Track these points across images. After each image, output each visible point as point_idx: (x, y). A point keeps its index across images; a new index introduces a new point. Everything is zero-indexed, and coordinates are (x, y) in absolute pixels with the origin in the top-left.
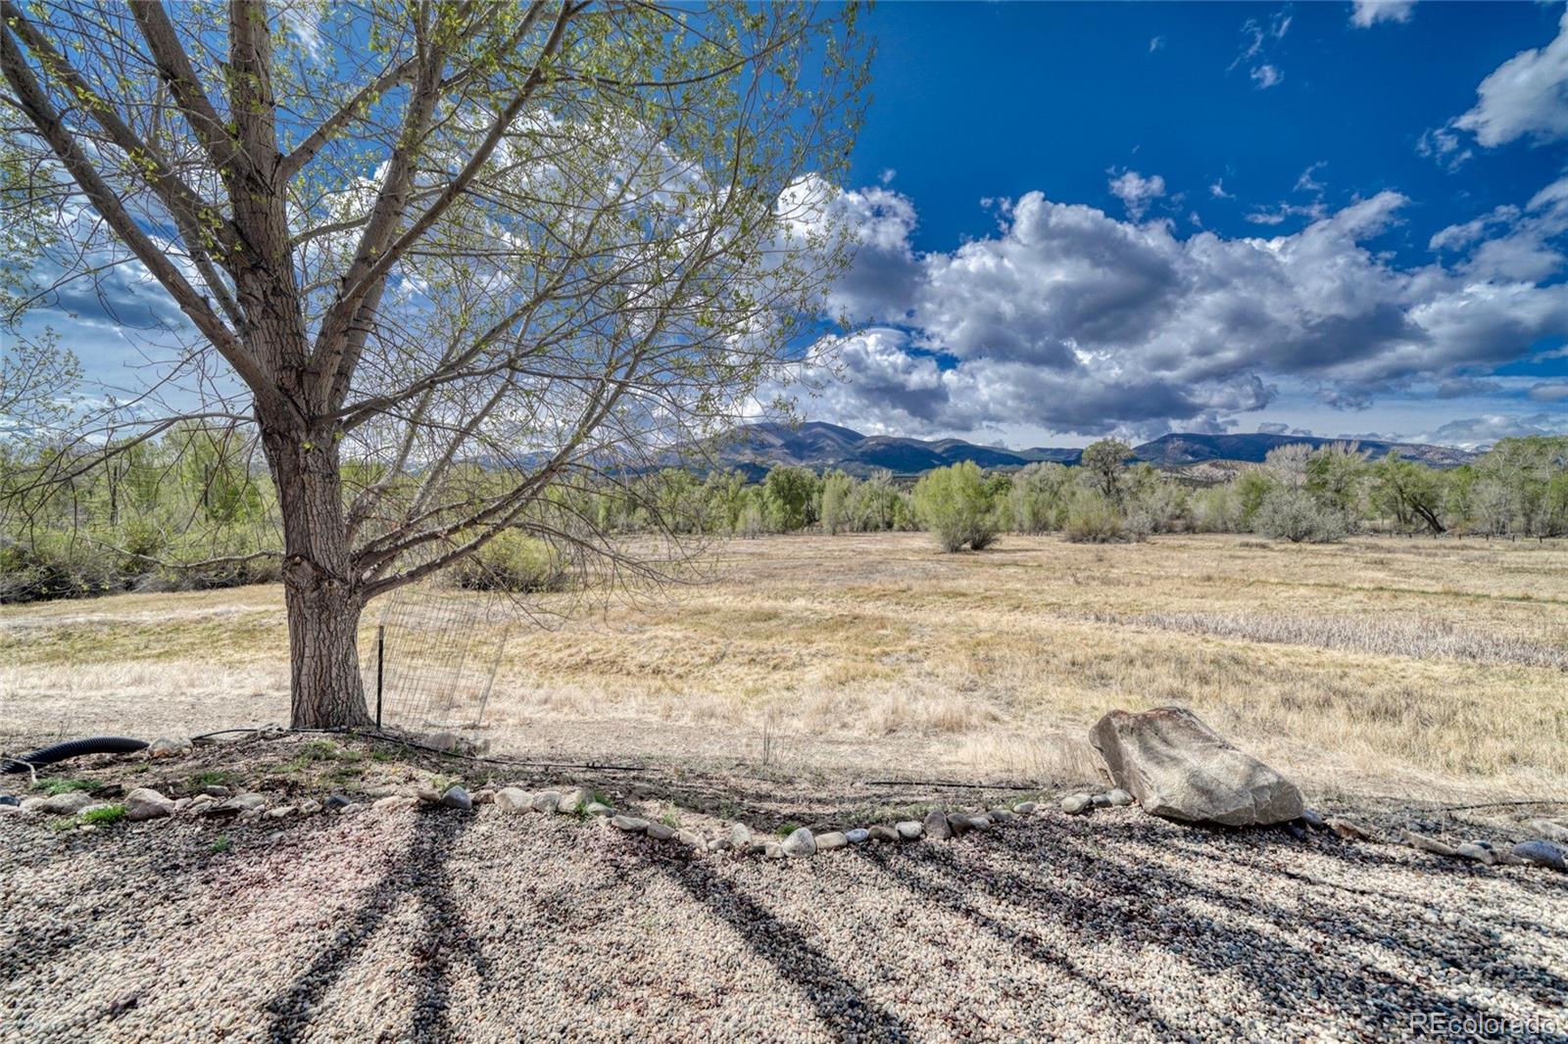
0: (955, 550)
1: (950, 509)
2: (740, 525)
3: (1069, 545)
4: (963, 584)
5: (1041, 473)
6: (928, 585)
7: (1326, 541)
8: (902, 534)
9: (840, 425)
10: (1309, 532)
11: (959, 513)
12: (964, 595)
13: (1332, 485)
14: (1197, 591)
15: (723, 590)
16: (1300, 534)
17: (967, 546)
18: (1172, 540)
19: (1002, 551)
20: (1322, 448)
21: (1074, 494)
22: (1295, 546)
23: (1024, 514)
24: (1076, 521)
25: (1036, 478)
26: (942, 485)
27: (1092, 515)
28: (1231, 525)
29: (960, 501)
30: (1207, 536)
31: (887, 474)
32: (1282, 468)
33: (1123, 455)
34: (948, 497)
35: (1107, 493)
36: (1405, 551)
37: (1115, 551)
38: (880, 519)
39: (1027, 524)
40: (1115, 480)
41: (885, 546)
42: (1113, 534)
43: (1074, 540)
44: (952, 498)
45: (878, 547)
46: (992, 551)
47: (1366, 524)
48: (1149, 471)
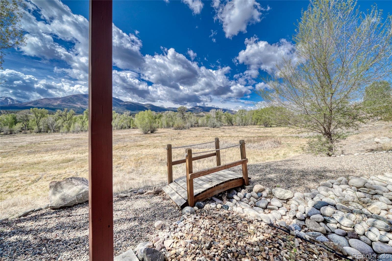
0: (146, 133)
1: (144, 123)
2: (71, 129)
3: (174, 131)
4: (144, 143)
5: (169, 113)
6: (133, 144)
7: (218, 128)
8: (133, 129)
9: (117, 98)
10: (215, 126)
11: (147, 123)
12: (142, 146)
13: (219, 117)
14: (194, 139)
15: (53, 153)
16: (214, 126)
17: (149, 132)
18: (194, 129)
19: (158, 133)
20: (218, 110)
21: (176, 118)
22: (213, 129)
23: (165, 123)
24: (176, 125)
25: (168, 115)
26: (142, 116)
27: (179, 123)
28: (205, 125)
29: (147, 120)
30: (201, 127)
31: (129, 112)
32: (212, 113)
33: (186, 110)
34: (143, 119)
35: (183, 118)
36: (227, 129)
37: (183, 132)
38: (126, 125)
39: (165, 126)
40: (184, 115)
41: (126, 133)
42: (183, 128)
43: (175, 129)
44: (145, 120)
45: (124, 134)
46: (156, 133)
47: (224, 124)
48: (190, 113)
